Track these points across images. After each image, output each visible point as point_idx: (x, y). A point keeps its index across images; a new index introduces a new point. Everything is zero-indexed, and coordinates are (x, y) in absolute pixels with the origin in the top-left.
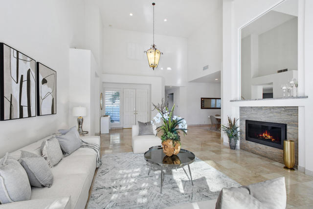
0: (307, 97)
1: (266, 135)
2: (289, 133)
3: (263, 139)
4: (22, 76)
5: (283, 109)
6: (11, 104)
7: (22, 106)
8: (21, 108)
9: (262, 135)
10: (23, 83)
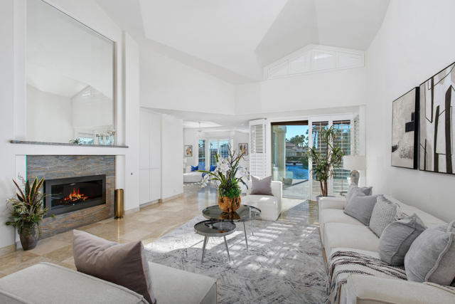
0: (127, 147)
1: (74, 195)
2: (108, 184)
3: (70, 203)
4: (438, 107)
5: (102, 158)
6: (425, 152)
7: (438, 154)
8: (436, 156)
9: (69, 197)
10: (440, 117)
